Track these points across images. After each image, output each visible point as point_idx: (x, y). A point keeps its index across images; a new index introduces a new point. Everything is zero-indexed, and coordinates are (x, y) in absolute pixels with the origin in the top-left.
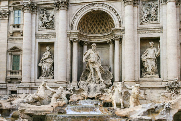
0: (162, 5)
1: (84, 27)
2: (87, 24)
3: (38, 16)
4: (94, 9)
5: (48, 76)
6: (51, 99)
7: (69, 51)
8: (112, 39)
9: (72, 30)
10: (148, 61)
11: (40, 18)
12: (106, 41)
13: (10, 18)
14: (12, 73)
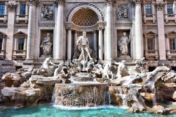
0: (131, 8)
1: (76, 20)
2: (78, 18)
3: (40, 10)
4: (84, 7)
5: (48, 55)
6: (54, 72)
7: (65, 37)
8: (96, 29)
9: (67, 21)
10: (123, 46)
11: (42, 11)
12: (91, 31)
13: (16, 10)
14: (17, 52)
